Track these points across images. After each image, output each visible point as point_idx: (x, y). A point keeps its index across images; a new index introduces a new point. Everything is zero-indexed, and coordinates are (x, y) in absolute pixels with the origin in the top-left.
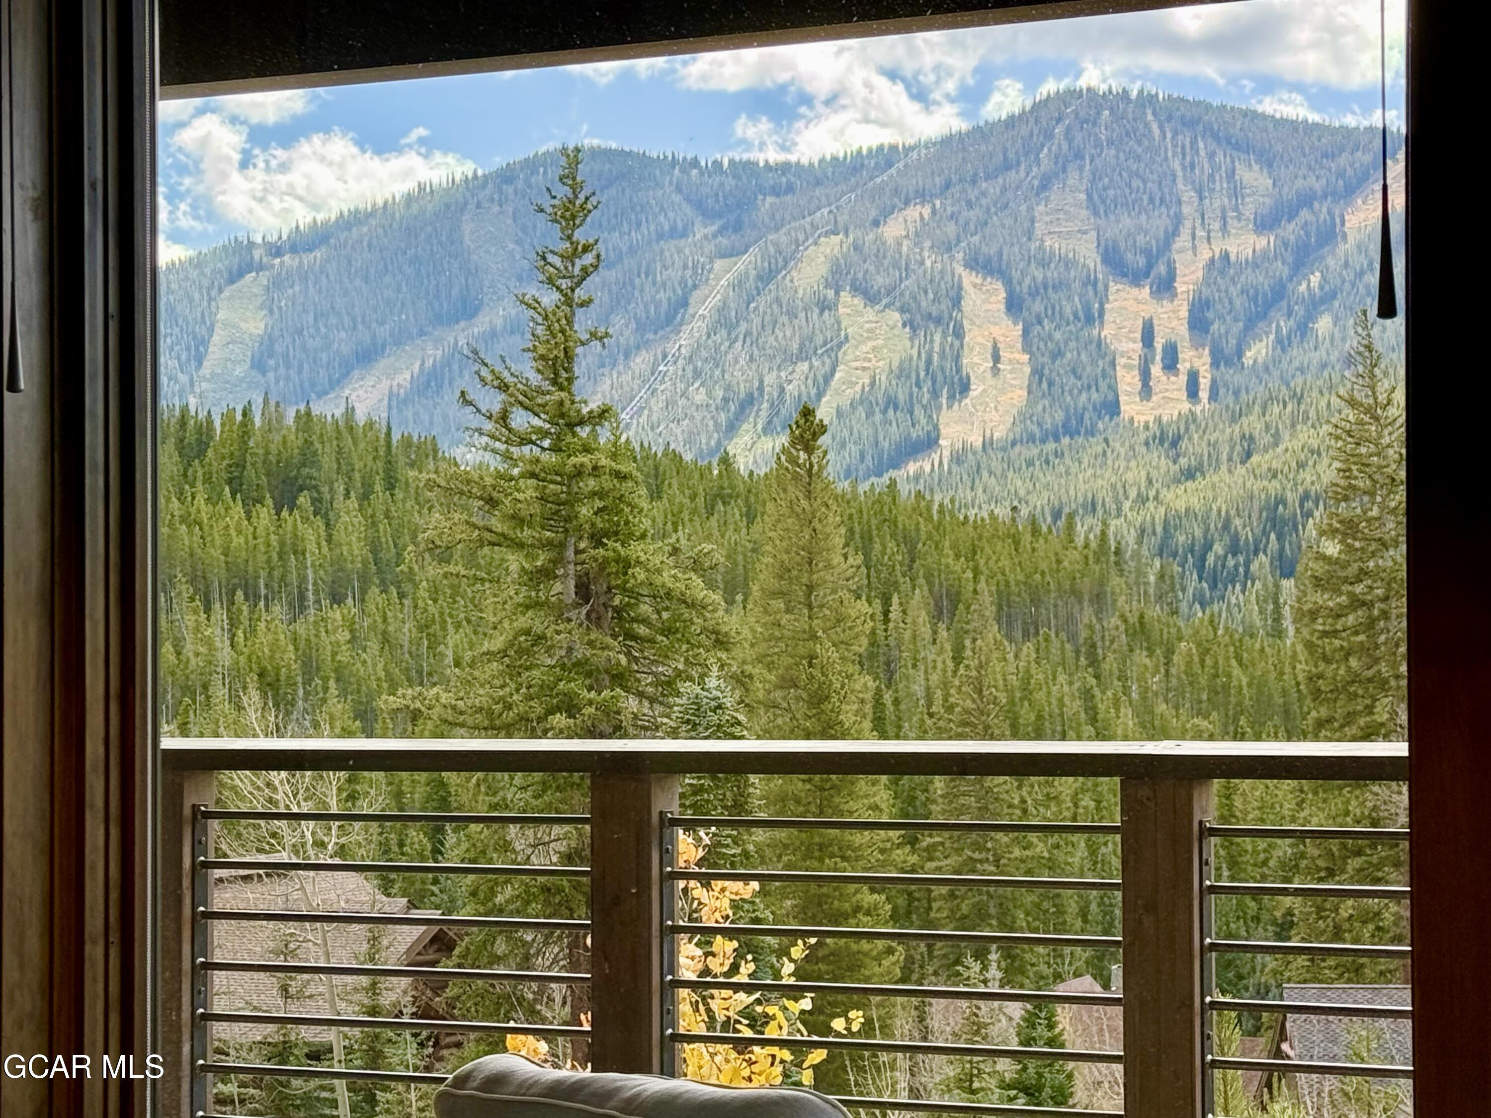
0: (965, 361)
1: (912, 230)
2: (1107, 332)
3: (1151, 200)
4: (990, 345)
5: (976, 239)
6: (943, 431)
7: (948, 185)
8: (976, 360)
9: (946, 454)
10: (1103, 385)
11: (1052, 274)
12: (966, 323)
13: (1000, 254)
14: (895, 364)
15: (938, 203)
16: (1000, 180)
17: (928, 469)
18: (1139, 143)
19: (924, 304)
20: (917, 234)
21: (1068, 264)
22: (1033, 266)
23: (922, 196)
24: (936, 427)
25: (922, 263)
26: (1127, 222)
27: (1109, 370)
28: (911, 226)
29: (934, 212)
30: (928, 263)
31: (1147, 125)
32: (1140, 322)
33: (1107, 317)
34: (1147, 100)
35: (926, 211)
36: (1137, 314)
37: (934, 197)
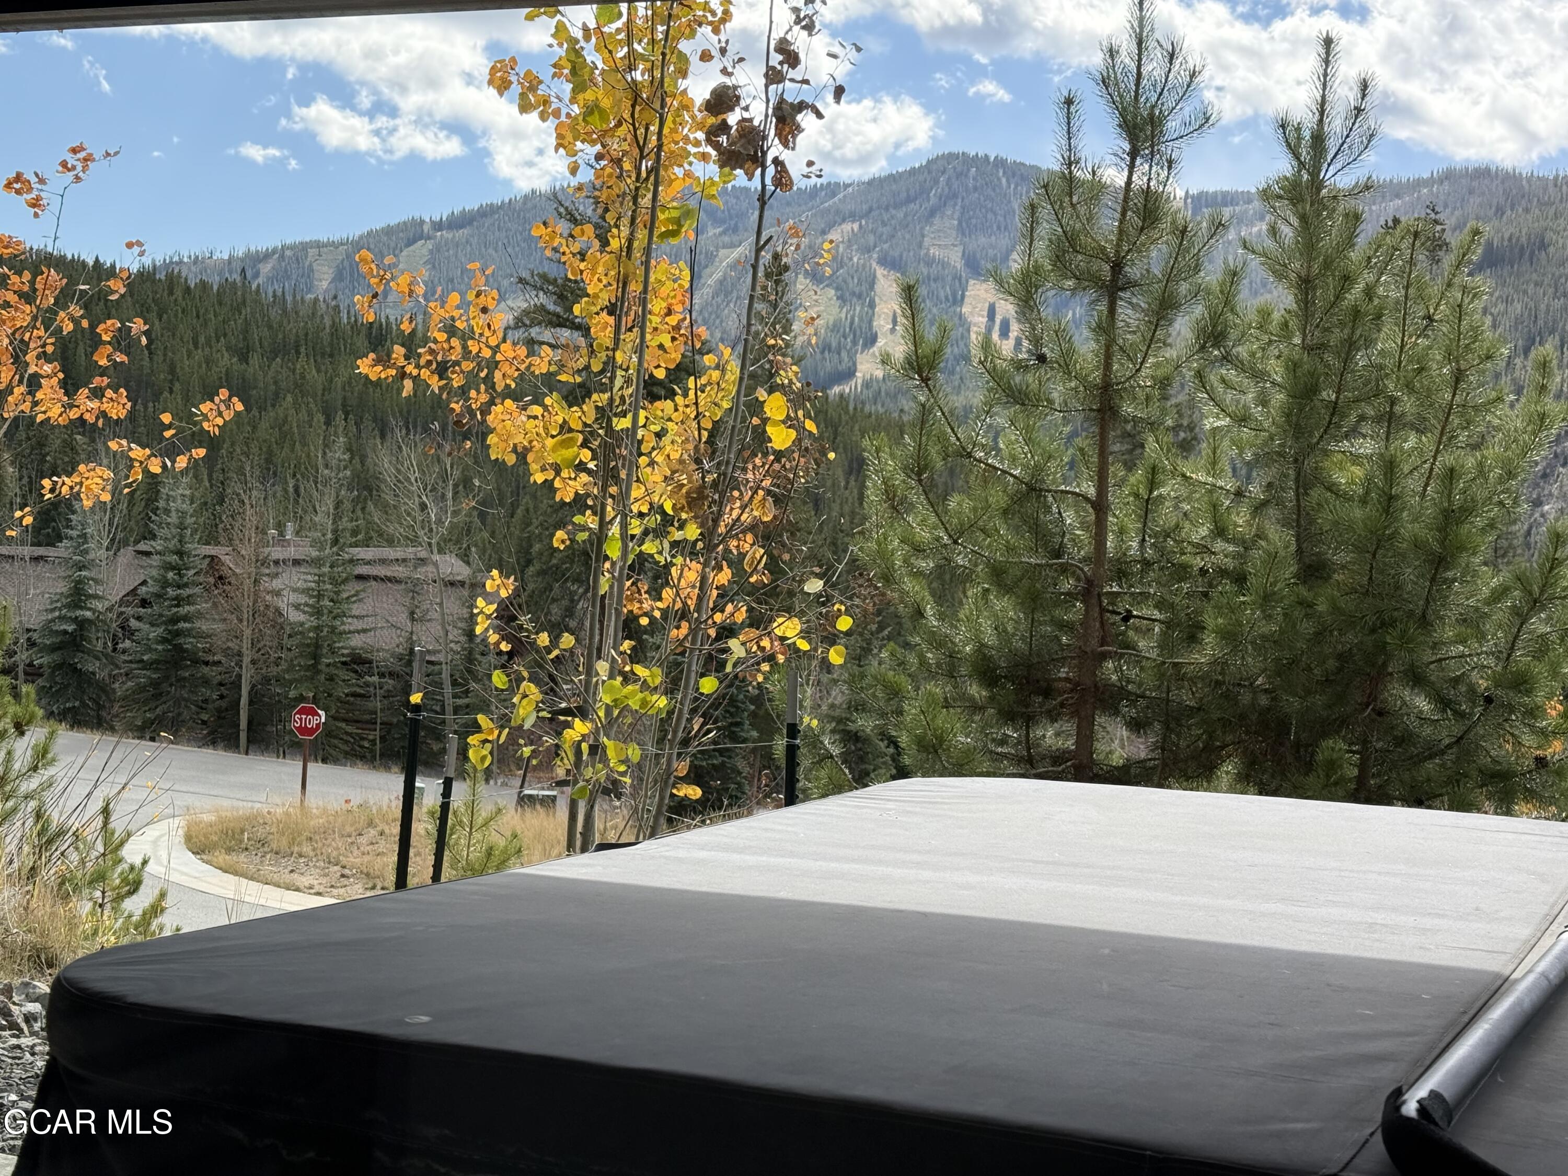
0: (875, 324)
1: (846, 238)
2: (965, 310)
3: (999, 228)
4: (891, 314)
5: (886, 246)
6: (859, 367)
7: (871, 210)
8: (882, 323)
9: (860, 381)
10: (961, 344)
11: (934, 270)
12: (877, 299)
13: (901, 256)
14: (831, 323)
15: (863, 222)
16: (904, 209)
17: (847, 390)
18: (994, 190)
19: (851, 285)
20: (849, 241)
21: (944, 265)
22: (922, 264)
23: (853, 217)
24: (855, 364)
25: (851, 259)
26: (983, 240)
27: (966, 334)
28: (845, 235)
29: (861, 226)
30: (855, 259)
31: (999, 179)
32: (987, 305)
33: (966, 300)
34: (1000, 163)
35: (856, 226)
36: (985, 299)
37: (861, 218)
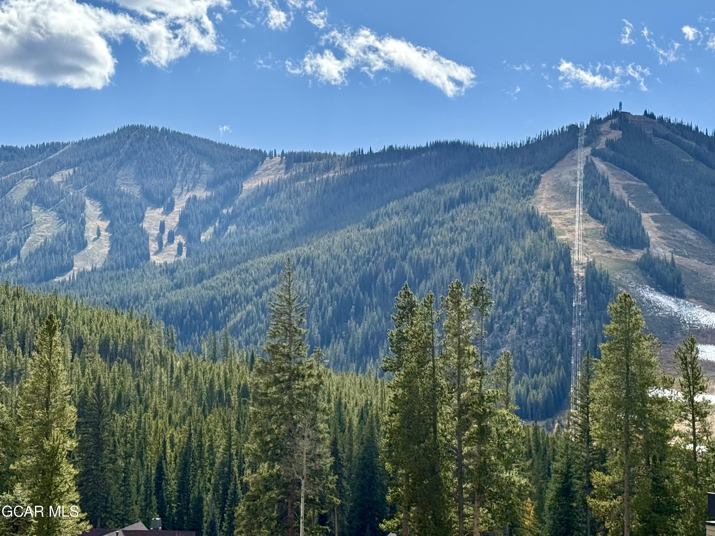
0: (85, 235)
1: (65, 179)
2: (145, 225)
3: (165, 173)
4: (96, 229)
5: (91, 184)
6: (75, 263)
7: (81, 161)
8: (90, 234)
9: (76, 273)
10: (143, 247)
11: (124, 200)
12: (86, 219)
13: (102, 191)
14: (56, 234)
15: (76, 169)
16: (103, 160)
17: (68, 279)
18: (161, 149)
19: (68, 210)
20: (67, 181)
21: (129, 196)
22: (116, 197)
23: (69, 166)
24: (73, 262)
25: (68, 193)
26: (155, 181)
27: (146, 241)
28: (64, 177)
29: (74, 170)
30: (71, 193)
31: (164, 143)
32: (159, 223)
33: (146, 219)
34: (165, 132)
35: (71, 171)
36: (158, 220)
37: (74, 166)
